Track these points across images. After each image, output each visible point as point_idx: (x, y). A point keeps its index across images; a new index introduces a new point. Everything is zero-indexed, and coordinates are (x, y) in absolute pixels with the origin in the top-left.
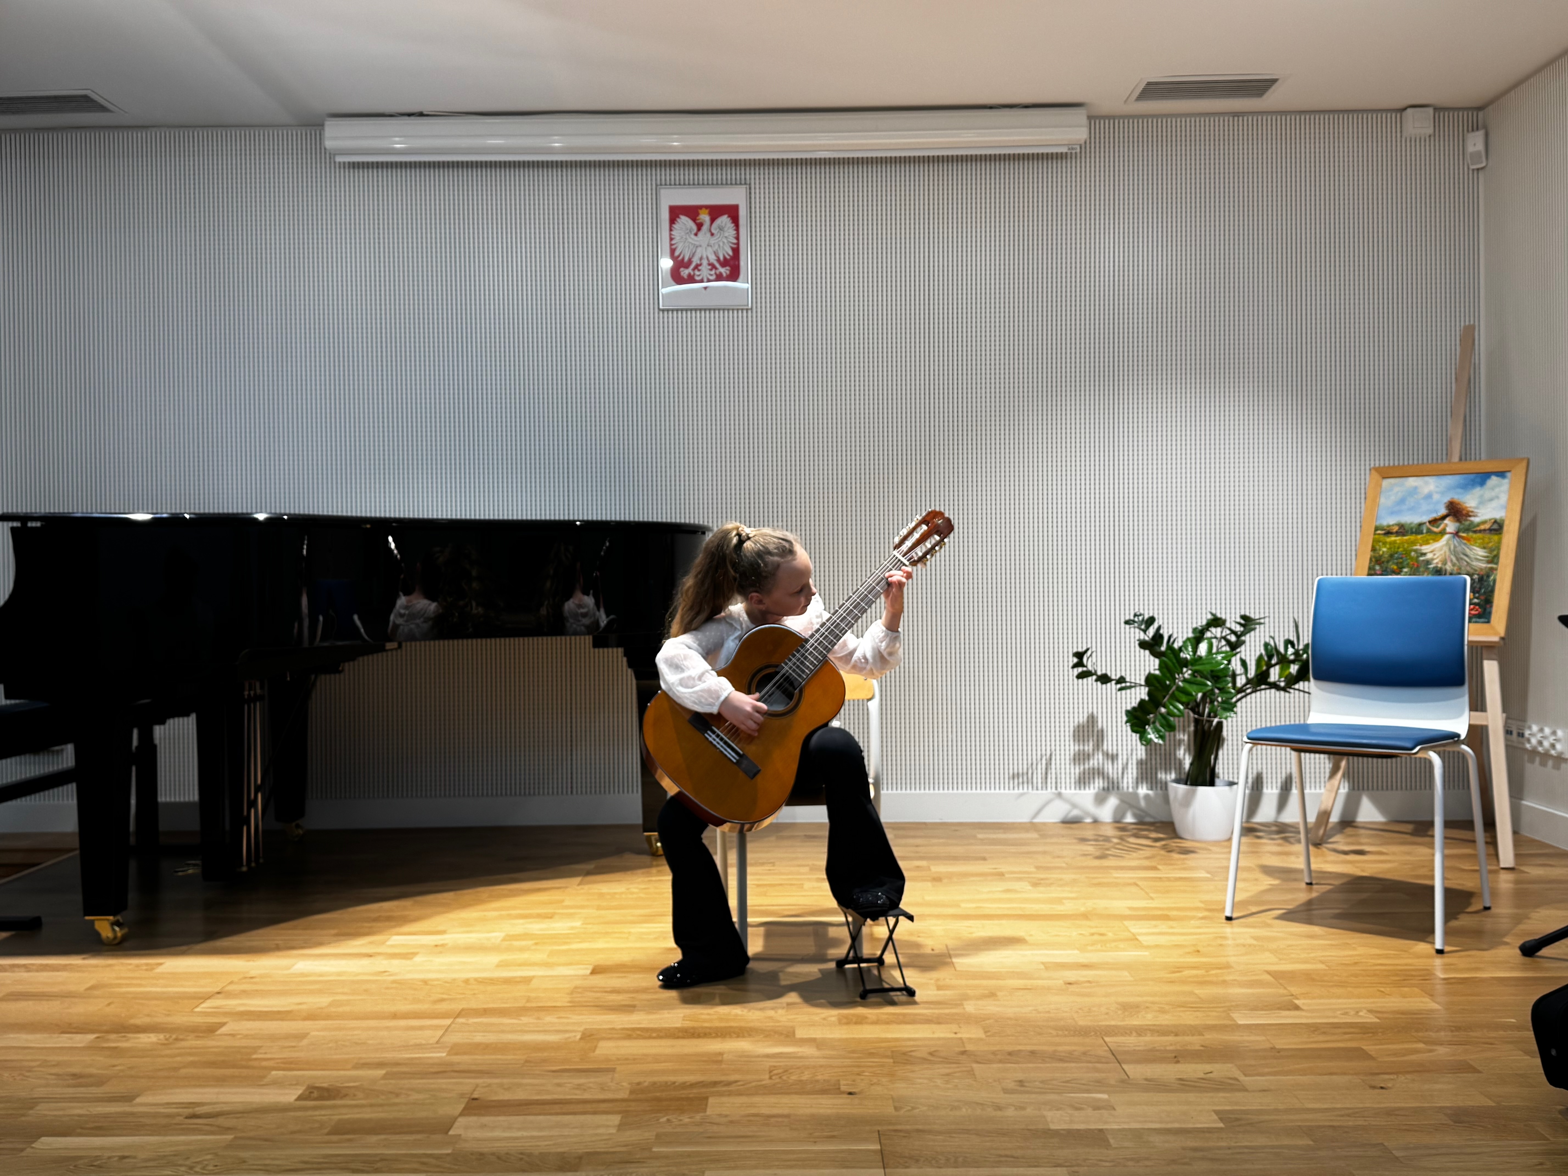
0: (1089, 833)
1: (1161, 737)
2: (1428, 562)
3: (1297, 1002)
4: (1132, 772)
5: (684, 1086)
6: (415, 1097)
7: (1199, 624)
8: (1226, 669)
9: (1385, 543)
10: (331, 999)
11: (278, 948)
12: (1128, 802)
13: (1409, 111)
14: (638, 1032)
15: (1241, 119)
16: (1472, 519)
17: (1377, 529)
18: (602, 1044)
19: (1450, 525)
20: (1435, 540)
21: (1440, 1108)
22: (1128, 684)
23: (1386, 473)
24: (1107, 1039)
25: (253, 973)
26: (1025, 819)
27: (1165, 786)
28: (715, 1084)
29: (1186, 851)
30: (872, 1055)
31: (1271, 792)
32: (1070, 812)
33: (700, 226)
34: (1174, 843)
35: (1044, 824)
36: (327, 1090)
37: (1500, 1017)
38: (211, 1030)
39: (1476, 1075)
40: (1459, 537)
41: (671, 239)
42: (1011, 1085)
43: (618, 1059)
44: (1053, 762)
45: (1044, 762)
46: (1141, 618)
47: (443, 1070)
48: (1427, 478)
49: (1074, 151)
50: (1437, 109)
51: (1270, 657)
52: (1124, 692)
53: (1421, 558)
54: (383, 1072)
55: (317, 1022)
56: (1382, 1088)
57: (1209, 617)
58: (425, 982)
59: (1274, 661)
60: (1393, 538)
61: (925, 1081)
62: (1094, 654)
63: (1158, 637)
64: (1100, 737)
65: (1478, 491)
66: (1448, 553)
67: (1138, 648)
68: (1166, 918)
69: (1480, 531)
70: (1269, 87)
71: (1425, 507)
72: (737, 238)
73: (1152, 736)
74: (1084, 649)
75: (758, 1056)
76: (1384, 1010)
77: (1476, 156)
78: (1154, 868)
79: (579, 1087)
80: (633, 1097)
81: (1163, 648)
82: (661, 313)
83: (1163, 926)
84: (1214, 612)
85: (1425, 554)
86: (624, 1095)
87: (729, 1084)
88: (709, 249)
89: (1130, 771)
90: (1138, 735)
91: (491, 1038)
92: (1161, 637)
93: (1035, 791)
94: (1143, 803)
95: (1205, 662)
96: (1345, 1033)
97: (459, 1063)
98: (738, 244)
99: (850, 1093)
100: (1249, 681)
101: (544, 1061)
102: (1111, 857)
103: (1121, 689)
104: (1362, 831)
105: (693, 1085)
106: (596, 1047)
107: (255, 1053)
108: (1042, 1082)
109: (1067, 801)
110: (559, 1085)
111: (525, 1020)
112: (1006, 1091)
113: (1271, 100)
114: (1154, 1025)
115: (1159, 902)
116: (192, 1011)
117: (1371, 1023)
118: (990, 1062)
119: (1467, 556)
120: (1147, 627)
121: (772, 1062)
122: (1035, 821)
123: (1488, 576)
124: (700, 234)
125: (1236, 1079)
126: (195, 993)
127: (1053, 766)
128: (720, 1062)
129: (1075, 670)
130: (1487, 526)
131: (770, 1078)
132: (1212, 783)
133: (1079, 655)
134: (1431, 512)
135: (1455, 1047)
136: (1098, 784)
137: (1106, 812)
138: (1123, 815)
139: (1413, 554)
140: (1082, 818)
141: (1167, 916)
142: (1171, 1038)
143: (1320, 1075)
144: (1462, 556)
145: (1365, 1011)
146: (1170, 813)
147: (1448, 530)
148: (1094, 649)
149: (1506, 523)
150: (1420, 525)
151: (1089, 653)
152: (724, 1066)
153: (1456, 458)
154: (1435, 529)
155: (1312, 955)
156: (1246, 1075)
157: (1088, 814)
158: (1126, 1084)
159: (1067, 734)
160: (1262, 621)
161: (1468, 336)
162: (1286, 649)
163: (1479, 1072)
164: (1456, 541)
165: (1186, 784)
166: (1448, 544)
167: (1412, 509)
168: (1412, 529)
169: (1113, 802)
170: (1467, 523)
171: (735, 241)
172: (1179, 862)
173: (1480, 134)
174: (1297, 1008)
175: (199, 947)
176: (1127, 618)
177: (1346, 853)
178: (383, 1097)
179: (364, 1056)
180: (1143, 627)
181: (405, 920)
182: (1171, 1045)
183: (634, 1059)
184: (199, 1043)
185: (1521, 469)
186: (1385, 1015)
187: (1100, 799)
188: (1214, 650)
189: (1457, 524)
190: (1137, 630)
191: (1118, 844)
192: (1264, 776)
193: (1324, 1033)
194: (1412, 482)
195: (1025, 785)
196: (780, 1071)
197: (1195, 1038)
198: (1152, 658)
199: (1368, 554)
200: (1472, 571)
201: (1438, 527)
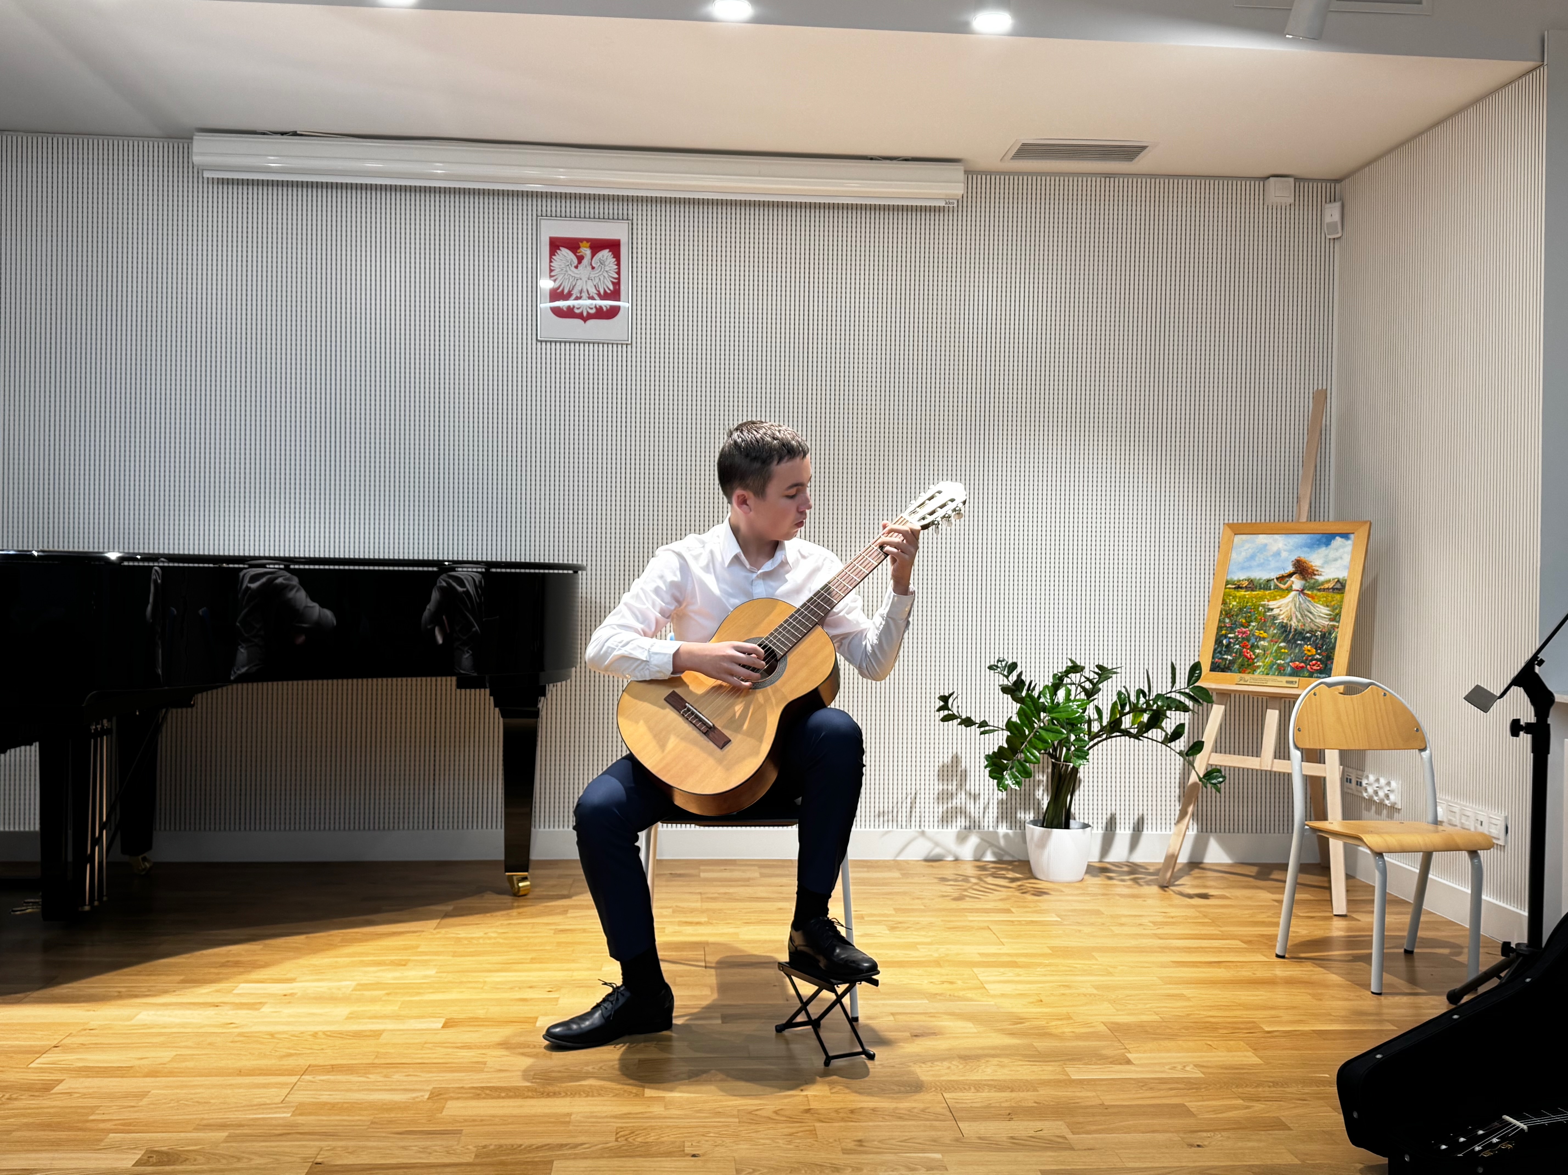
0: (948, 873)
1: (1018, 783)
2: (1275, 618)
3: (1129, 1055)
4: (993, 811)
5: (530, 1149)
6: (257, 1161)
7: (1060, 670)
8: (1081, 717)
9: (1235, 597)
10: (175, 1053)
11: (120, 996)
12: (989, 841)
13: (1272, 179)
14: (488, 1092)
15: (1112, 180)
16: (1317, 577)
17: (1227, 583)
18: (450, 1104)
19: (1297, 583)
20: (1282, 597)
21: (1249, 1166)
22: (991, 728)
23: (1237, 529)
24: (946, 1095)
25: (93, 1024)
26: (889, 857)
27: (1022, 825)
28: (561, 1146)
29: (1039, 893)
30: (718, 1114)
31: (1123, 833)
32: (931, 851)
33: (580, 259)
34: (1028, 884)
35: (907, 862)
36: (167, 1154)
37: (1315, 1072)
38: (46, 1088)
39: (1287, 1132)
40: (1304, 594)
41: (551, 271)
42: (851, 1145)
43: (465, 1121)
44: (918, 800)
45: (909, 801)
46: (1004, 663)
47: (288, 1132)
48: (1276, 536)
49: (951, 206)
50: (1297, 179)
51: (1123, 706)
52: (987, 735)
53: (1268, 614)
54: (226, 1134)
55: (158, 1079)
56: (1199, 1146)
57: (1070, 664)
58: (272, 1035)
59: (1127, 709)
60: (1242, 593)
61: (768, 1142)
62: (960, 697)
63: (1019, 683)
64: (964, 775)
65: (1323, 550)
66: (1293, 609)
67: (1001, 693)
68: (1014, 965)
69: (1324, 590)
70: (1139, 153)
71: (1273, 564)
72: (619, 273)
73: (1009, 782)
74: (951, 692)
75: (606, 1117)
76: (1209, 1064)
77: (1332, 226)
78: (1008, 911)
79: (424, 1150)
80: (478, 1161)
81: (1024, 694)
82: (539, 344)
83: (1010, 974)
84: (1074, 659)
85: (1272, 609)
86: (469, 1159)
87: (576, 1146)
88: (590, 282)
89: (991, 810)
90: (996, 781)
91: (337, 1097)
92: (1023, 682)
93: (899, 830)
94: (1002, 842)
95: (1062, 710)
96: (1171, 1089)
97: (303, 1124)
98: (619, 279)
99: (694, 1156)
100: (1103, 729)
101: (390, 1122)
102: (968, 899)
103: (982, 733)
104: (1210, 874)
105: (539, 1148)
106: (444, 1107)
107: (93, 1114)
108: (879, 1142)
109: (930, 839)
110: (404, 1148)
111: (373, 1077)
112: (845, 1151)
113: (1141, 164)
114: (992, 1080)
115: (1009, 948)
116: (27, 1068)
117: (1196, 1078)
118: (831, 1120)
119: (1311, 613)
120: (1010, 672)
121: (619, 1123)
122: (898, 859)
123: (1330, 634)
124: (580, 267)
125: (1065, 1138)
126: (31, 1046)
127: (918, 805)
128: (569, 1122)
129: (942, 712)
130: (1331, 585)
131: (616, 1140)
132: (1067, 826)
133: (945, 699)
134: (1279, 569)
135: (1271, 1103)
136: (960, 823)
137: (967, 851)
138: (983, 854)
139: (1261, 608)
140: (944, 856)
141: (1016, 962)
142: (1006, 1094)
143: (1143, 1133)
144: (1307, 613)
145: (1192, 1066)
146: (1026, 853)
147: (1294, 587)
148: (960, 692)
149: (1348, 583)
150: (1269, 581)
151: (955, 695)
152: (571, 1128)
153: (1304, 519)
154: (1282, 586)
155: (1148, 1006)
156: (1073, 1133)
157: (949, 852)
158: (961, 1142)
159: (932, 773)
160: (1119, 670)
161: (1321, 397)
162: (1138, 698)
163: (1289, 1129)
164: (1301, 598)
165: (1043, 826)
166: (1293, 600)
167: (1261, 565)
168: (1260, 585)
169: (974, 840)
170: (1313, 581)
171: (616, 276)
172: (1032, 905)
173: (1338, 205)
174: (1129, 1062)
175: (36, 994)
176: (992, 663)
177: (1190, 896)
178: (224, 1161)
179: (206, 1116)
180: (1006, 673)
181: (255, 966)
182: (1006, 1101)
183: (482, 1120)
184: (34, 1102)
185: (1363, 532)
186: (1210, 1070)
187: (962, 838)
188: (1072, 698)
189: (1303, 582)
190: (1001, 676)
191: (976, 884)
192: (1118, 817)
193: (1151, 1089)
194: (1262, 539)
195: (890, 823)
196: (627, 1132)
197: (1029, 1093)
198: (1014, 703)
199: (1219, 607)
200: (1315, 628)
201: (1285, 584)
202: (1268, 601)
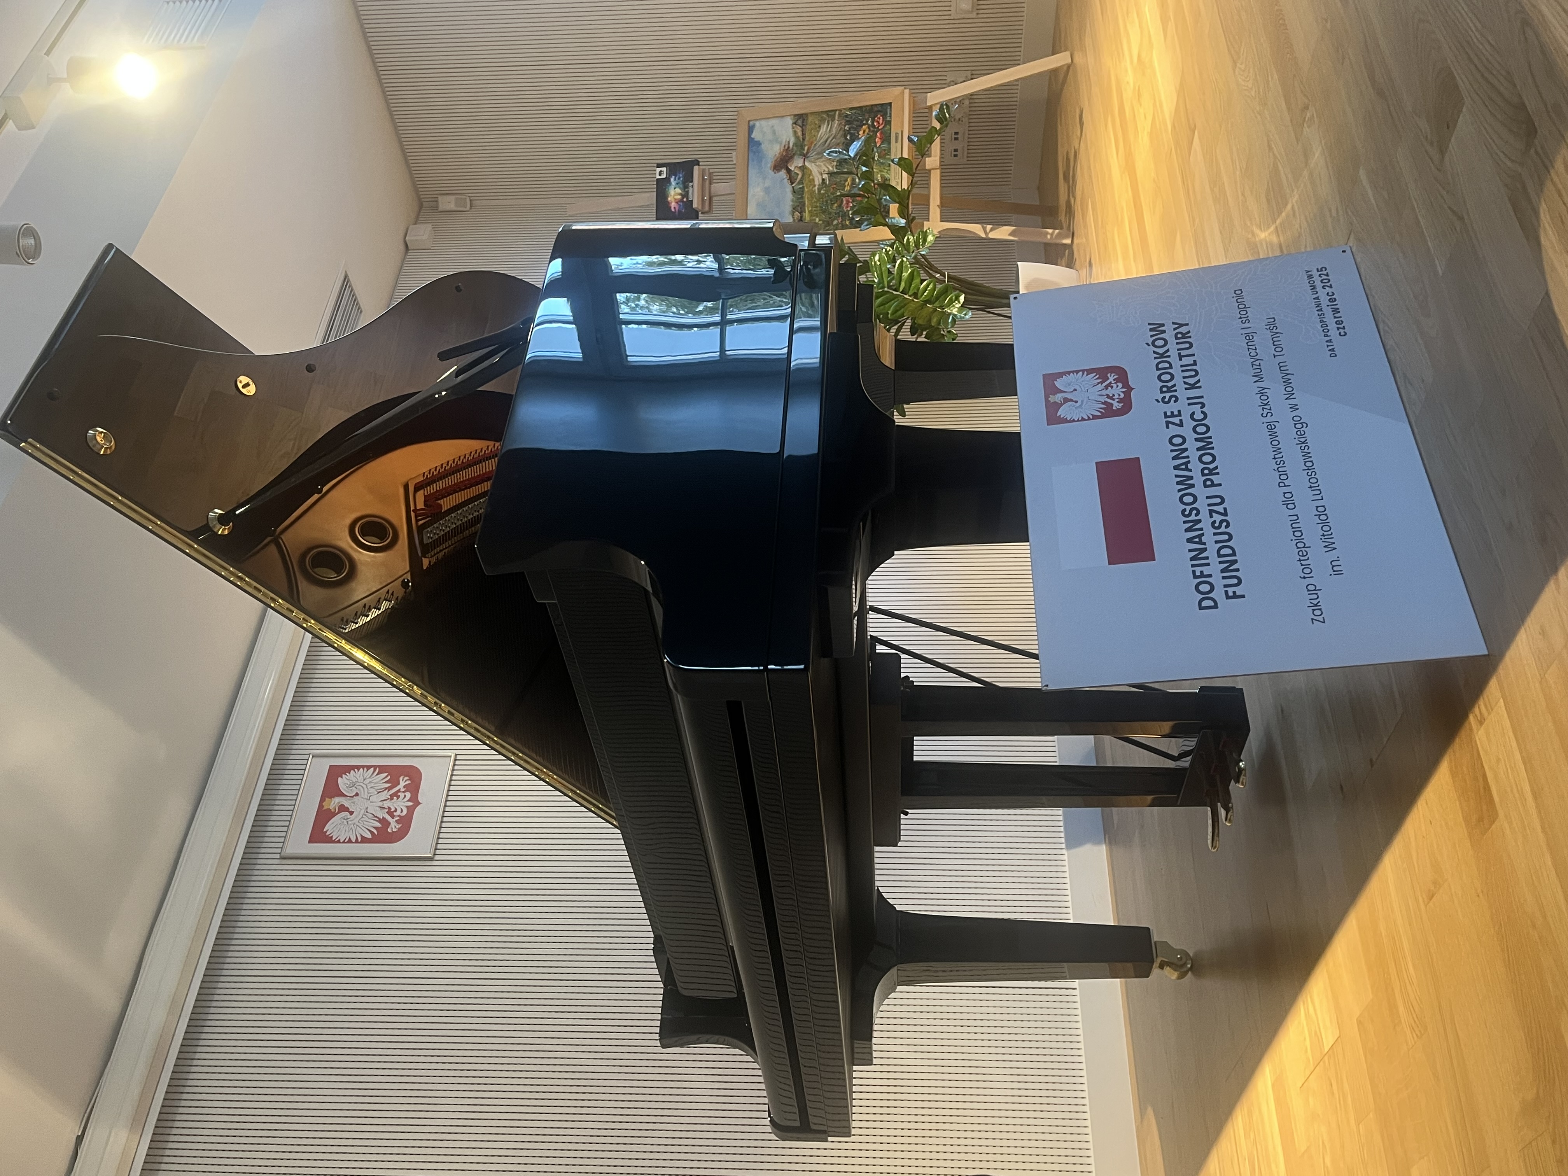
2: (831, 174)
16: (791, 145)
19: (796, 164)
20: (811, 174)
40: (807, 153)
65: (765, 146)
66: (824, 159)
69: (803, 134)
71: (777, 192)
85: (823, 180)
88: (373, 798)
123: (847, 116)
124: (352, 809)
130: (799, 129)
134: (782, 185)
144: (826, 145)
147: (801, 164)
149: (797, 113)
150: (794, 191)
154: (800, 177)
164: (812, 154)
166: (814, 162)
168: (798, 199)
170: (795, 148)
189: (796, 157)
200: (841, 132)
201: (798, 174)
202: (815, 186)
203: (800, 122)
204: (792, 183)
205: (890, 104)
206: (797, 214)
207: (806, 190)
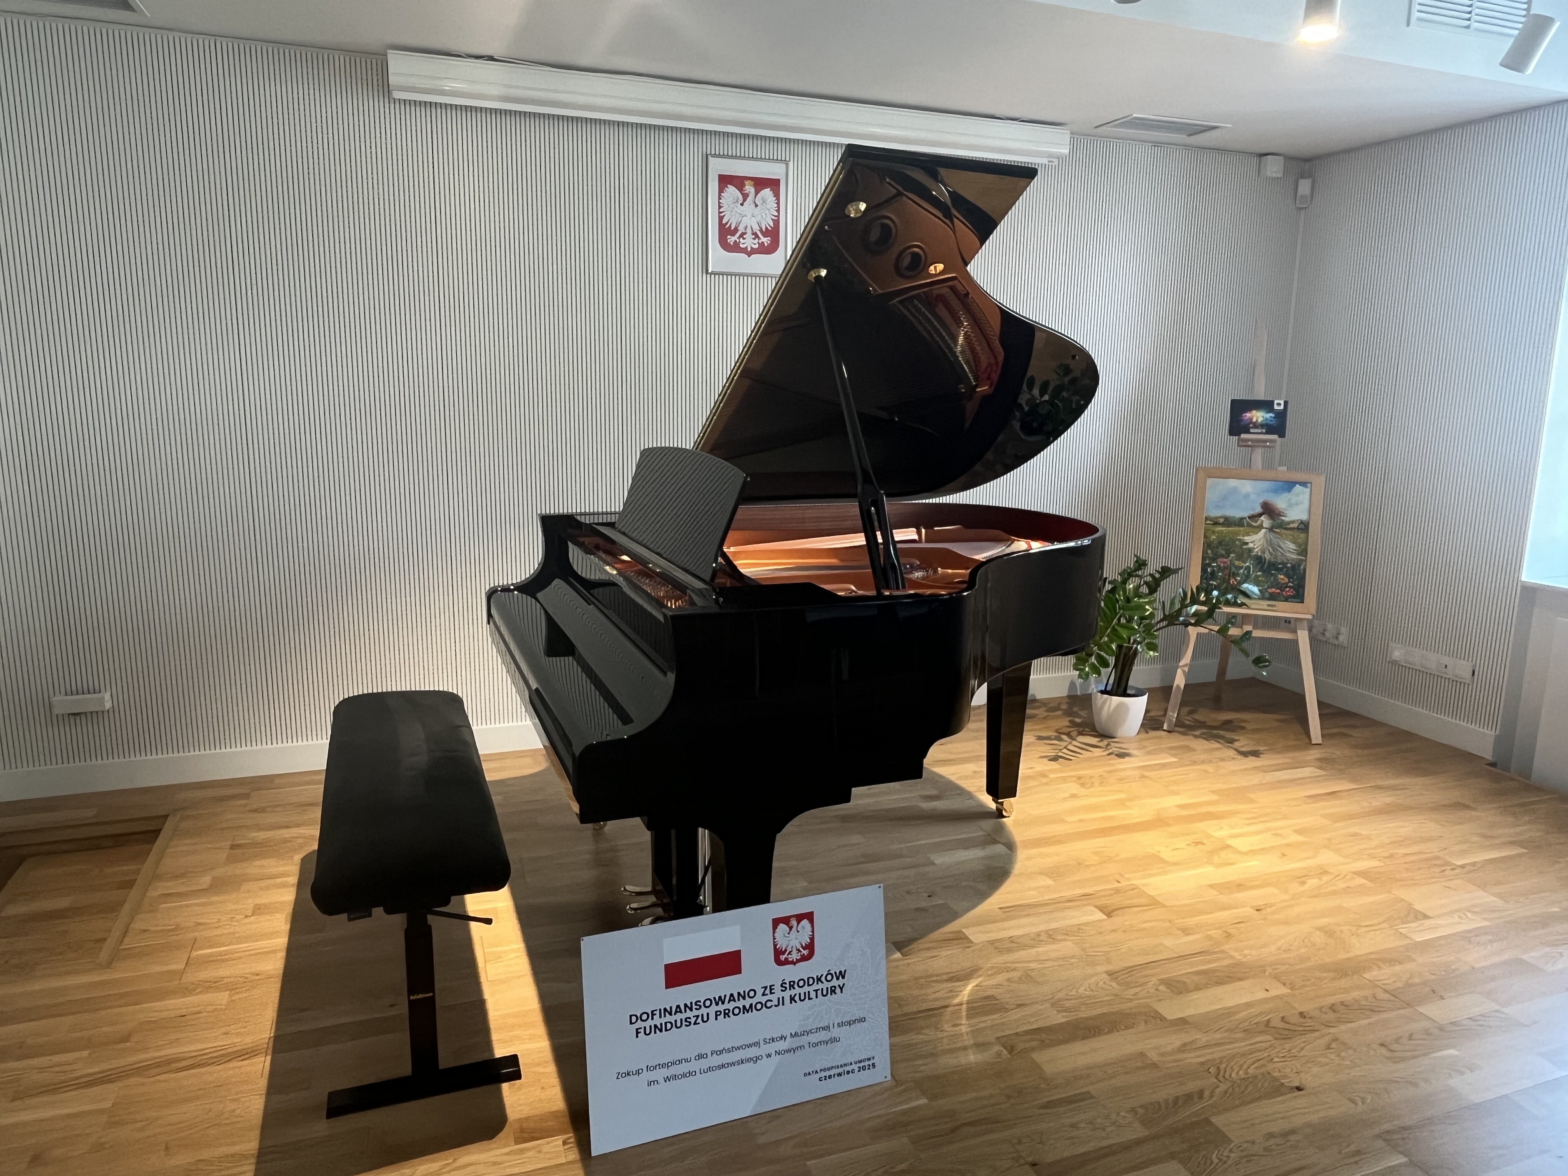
2: (1250, 550)
7: (1129, 567)
9: (1214, 532)
13: (1269, 156)
16: (1283, 518)
17: (1207, 519)
19: (1266, 521)
20: (1254, 533)
23: (1209, 473)
33: (745, 197)
40: (1274, 532)
41: (720, 207)
48: (1242, 481)
50: (1287, 158)
53: (1244, 547)
60: (1220, 528)
65: (1286, 496)
66: (1265, 545)
69: (1290, 529)
70: (1206, 131)
71: (1243, 505)
77: (1303, 198)
82: (709, 275)
85: (1247, 543)
88: (753, 219)
113: (1193, 138)
119: (1281, 548)
124: (745, 204)
130: (1296, 525)
144: (1277, 548)
147: (1264, 525)
149: (1311, 524)
153: (1260, 469)
154: (1254, 524)
164: (1271, 536)
166: (1265, 536)
167: (1236, 505)
168: (1235, 521)
170: (1280, 521)
171: (776, 214)
173: (1309, 181)
185: (1319, 481)
189: (1272, 521)
194: (1233, 483)
199: (1201, 539)
200: (1285, 561)
201: (1256, 522)
202: (1243, 536)
203: (1302, 526)
204: (1249, 517)
205: (1303, 602)
206: (1222, 520)
207: (1242, 529)
